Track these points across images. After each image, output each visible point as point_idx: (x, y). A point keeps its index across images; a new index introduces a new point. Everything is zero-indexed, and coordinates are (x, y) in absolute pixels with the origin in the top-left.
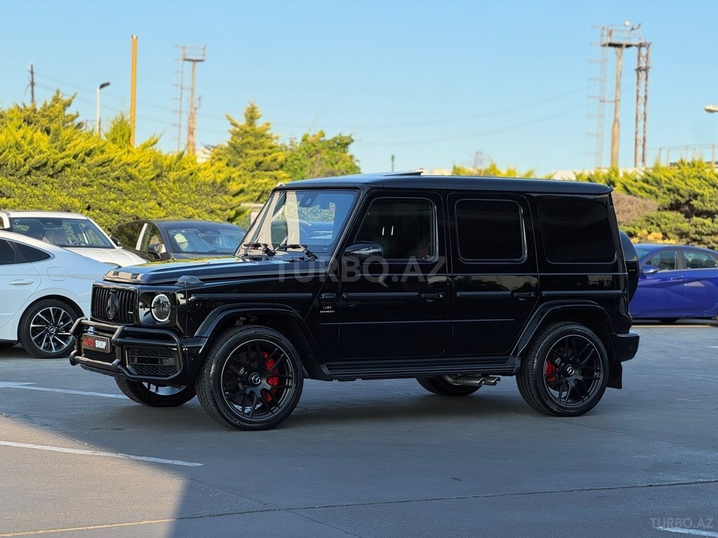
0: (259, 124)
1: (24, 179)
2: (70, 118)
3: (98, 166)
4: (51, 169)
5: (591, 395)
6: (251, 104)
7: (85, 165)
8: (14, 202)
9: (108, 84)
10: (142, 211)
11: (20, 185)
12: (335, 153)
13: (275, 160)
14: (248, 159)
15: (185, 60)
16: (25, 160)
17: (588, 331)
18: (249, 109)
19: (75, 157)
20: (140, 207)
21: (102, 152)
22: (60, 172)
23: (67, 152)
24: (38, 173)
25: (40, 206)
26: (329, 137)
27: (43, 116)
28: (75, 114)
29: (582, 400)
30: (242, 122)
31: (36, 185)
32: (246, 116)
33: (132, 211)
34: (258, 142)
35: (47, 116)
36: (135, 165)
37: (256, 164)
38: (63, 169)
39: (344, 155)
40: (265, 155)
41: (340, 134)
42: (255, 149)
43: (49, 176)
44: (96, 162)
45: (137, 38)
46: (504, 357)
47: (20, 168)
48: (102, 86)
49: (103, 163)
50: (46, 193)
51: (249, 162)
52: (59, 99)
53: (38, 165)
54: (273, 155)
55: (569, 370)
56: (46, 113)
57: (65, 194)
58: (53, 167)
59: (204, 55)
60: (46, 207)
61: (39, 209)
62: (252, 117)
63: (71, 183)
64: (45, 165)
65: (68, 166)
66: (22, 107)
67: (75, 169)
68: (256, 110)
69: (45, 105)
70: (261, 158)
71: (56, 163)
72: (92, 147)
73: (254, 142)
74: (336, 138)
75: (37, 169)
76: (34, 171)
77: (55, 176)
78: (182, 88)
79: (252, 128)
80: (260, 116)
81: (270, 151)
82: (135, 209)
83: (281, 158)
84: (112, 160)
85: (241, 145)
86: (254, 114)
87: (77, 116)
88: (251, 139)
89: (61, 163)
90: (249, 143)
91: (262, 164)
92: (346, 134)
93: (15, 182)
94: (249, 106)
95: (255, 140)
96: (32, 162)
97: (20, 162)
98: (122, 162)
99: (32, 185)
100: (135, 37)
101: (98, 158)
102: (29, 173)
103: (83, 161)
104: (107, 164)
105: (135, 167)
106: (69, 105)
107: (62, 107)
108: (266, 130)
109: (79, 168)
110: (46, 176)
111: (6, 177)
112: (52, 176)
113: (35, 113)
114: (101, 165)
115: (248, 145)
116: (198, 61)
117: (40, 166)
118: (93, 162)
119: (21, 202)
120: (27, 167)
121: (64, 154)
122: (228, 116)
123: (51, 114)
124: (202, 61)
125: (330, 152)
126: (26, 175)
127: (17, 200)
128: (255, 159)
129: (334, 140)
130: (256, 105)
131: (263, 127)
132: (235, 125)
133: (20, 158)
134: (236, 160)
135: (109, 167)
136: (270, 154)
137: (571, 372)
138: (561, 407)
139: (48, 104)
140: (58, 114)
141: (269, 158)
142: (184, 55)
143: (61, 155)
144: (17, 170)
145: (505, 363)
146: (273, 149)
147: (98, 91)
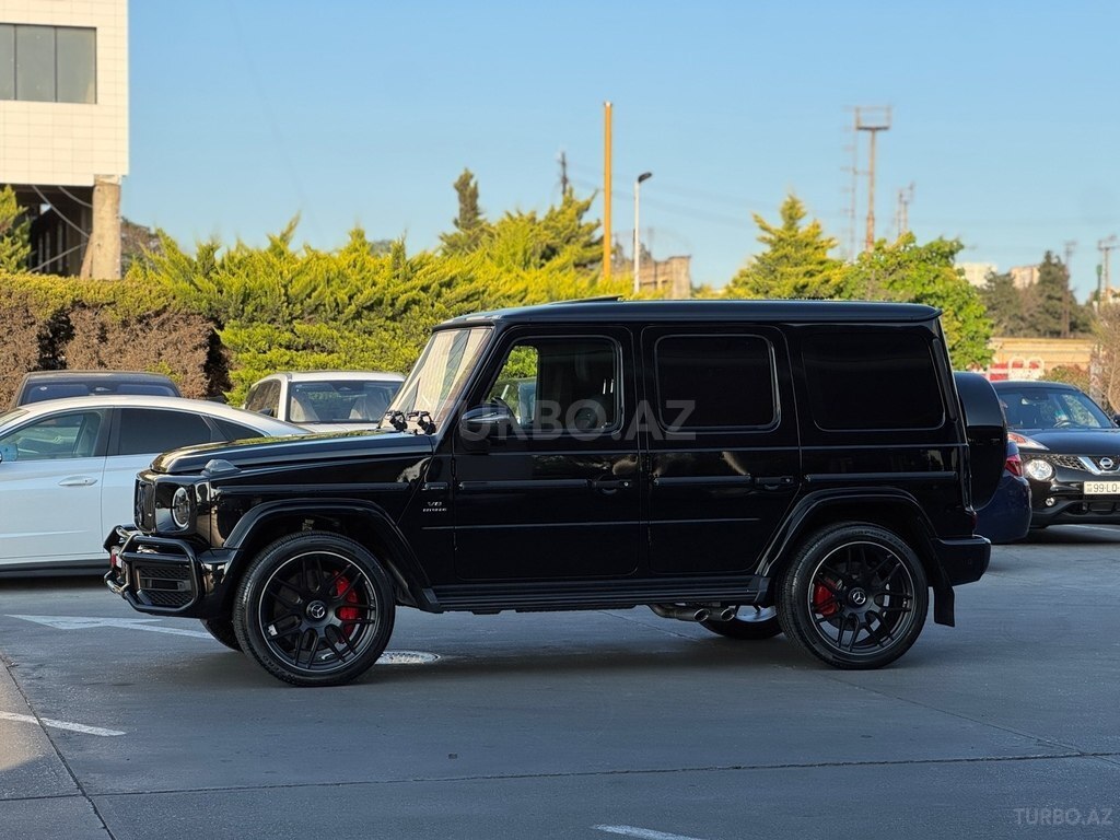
0: (804, 226)
1: (351, 326)
2: (586, 229)
3: (462, 301)
4: (390, 309)
5: (897, 635)
6: (791, 197)
7: (442, 300)
8: (339, 358)
9: (649, 175)
10: (530, 366)
11: (347, 333)
12: (930, 267)
13: (827, 281)
14: (784, 282)
15: (860, 128)
16: (351, 298)
17: (888, 536)
18: (787, 203)
19: (425, 289)
20: (527, 360)
21: (471, 280)
22: (405, 311)
23: (415, 282)
24: (373, 315)
25: (377, 364)
26: (921, 243)
27: (546, 228)
28: (594, 222)
29: (880, 643)
30: (777, 223)
31: (370, 333)
32: (783, 213)
33: (516, 367)
34: (799, 255)
35: (553, 227)
36: (519, 298)
37: (795, 289)
38: (406, 308)
39: (947, 270)
40: (810, 274)
41: (941, 238)
42: (796, 265)
43: (387, 318)
44: (459, 294)
45: (611, 105)
46: (746, 577)
47: (344, 308)
48: (641, 179)
49: (468, 297)
50: (384, 344)
51: (785, 286)
52: (572, 202)
53: (369, 304)
54: (826, 273)
55: (856, 597)
56: (552, 224)
57: (413, 345)
58: (392, 305)
59: (889, 118)
60: (384, 365)
61: (375, 369)
62: (792, 215)
63: (421, 328)
64: (380, 302)
65: (415, 302)
66: (516, 215)
67: (427, 306)
68: (798, 206)
69: (552, 210)
70: (802, 281)
71: (397, 298)
72: (454, 272)
73: (795, 255)
74: (931, 245)
75: (370, 308)
76: (365, 312)
77: (398, 318)
78: (855, 173)
79: (792, 233)
80: (805, 214)
81: (821, 268)
82: (521, 364)
83: (835, 279)
84: (484, 292)
85: (773, 260)
86: (794, 212)
87: (598, 225)
88: (789, 250)
89: (403, 298)
90: (786, 256)
91: (808, 289)
92: (949, 238)
93: (338, 330)
94: (788, 199)
95: (796, 252)
96: (360, 299)
97: (342, 299)
98: (498, 294)
99: (365, 332)
100: (608, 104)
101: (462, 289)
102: (358, 315)
103: (439, 295)
104: (476, 297)
105: (521, 301)
106: (587, 209)
107: (575, 212)
108: (814, 237)
109: (433, 305)
110: (384, 319)
111: (326, 323)
112: (393, 318)
113: (534, 224)
114: (466, 300)
115: (785, 260)
116: (878, 129)
117: (372, 305)
118: (454, 295)
119: (348, 358)
120: (353, 307)
121: (409, 284)
122: (756, 217)
123: (559, 225)
124: (885, 128)
125: (922, 266)
126: (353, 319)
127: (343, 356)
128: (793, 280)
129: (930, 248)
130: (798, 197)
131: (809, 231)
132: (765, 229)
133: (342, 296)
134: (768, 284)
135: (477, 303)
136: (821, 272)
137: (860, 601)
138: (840, 654)
139: (557, 209)
140: (568, 223)
141: (818, 278)
142: (858, 121)
143: (402, 287)
144: (339, 312)
145: (746, 586)
146: (825, 265)
147: (637, 185)
